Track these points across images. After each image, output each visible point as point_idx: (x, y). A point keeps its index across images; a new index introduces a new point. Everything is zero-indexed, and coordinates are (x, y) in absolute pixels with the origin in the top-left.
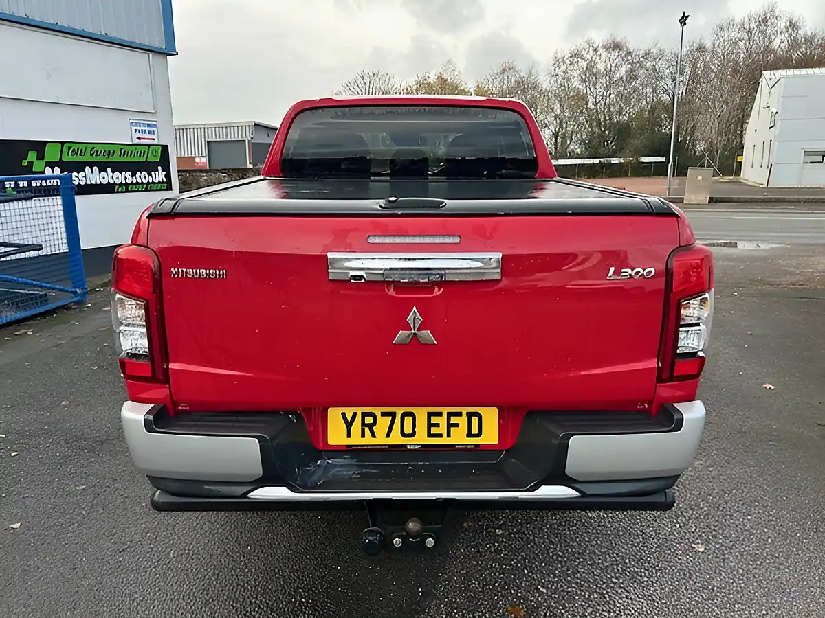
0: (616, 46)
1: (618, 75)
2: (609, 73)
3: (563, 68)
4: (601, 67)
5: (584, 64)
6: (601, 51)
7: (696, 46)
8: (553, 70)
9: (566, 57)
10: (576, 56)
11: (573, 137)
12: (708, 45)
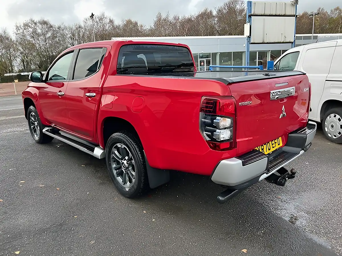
0: (45, 23)
1: (48, 36)
2: (44, 35)
3: (21, 31)
4: (39, 31)
5: (31, 30)
6: (38, 24)
7: (78, 26)
8: (16, 31)
9: (22, 26)
10: (26, 25)
11: (32, 62)
12: (83, 25)
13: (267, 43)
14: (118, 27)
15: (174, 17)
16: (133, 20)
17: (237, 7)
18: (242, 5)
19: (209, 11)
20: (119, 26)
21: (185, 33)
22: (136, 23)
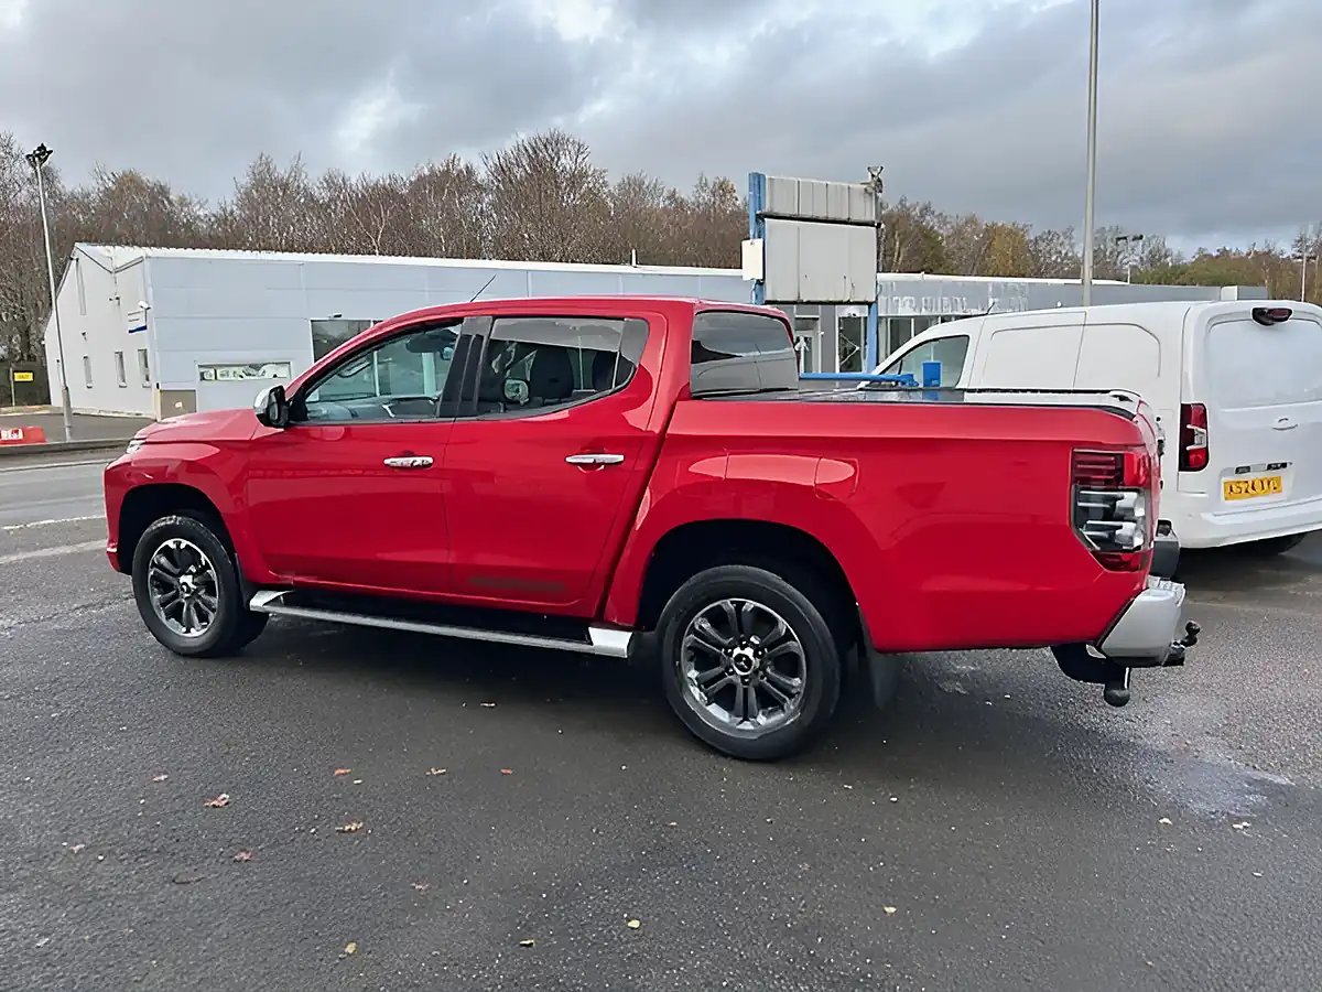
13: (808, 303)
14: (80, 200)
15: (325, 179)
16: (149, 176)
17: (563, 160)
18: (581, 157)
19: (462, 166)
20: (88, 196)
21: (376, 239)
22: (163, 191)
